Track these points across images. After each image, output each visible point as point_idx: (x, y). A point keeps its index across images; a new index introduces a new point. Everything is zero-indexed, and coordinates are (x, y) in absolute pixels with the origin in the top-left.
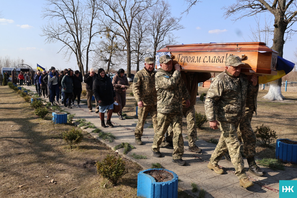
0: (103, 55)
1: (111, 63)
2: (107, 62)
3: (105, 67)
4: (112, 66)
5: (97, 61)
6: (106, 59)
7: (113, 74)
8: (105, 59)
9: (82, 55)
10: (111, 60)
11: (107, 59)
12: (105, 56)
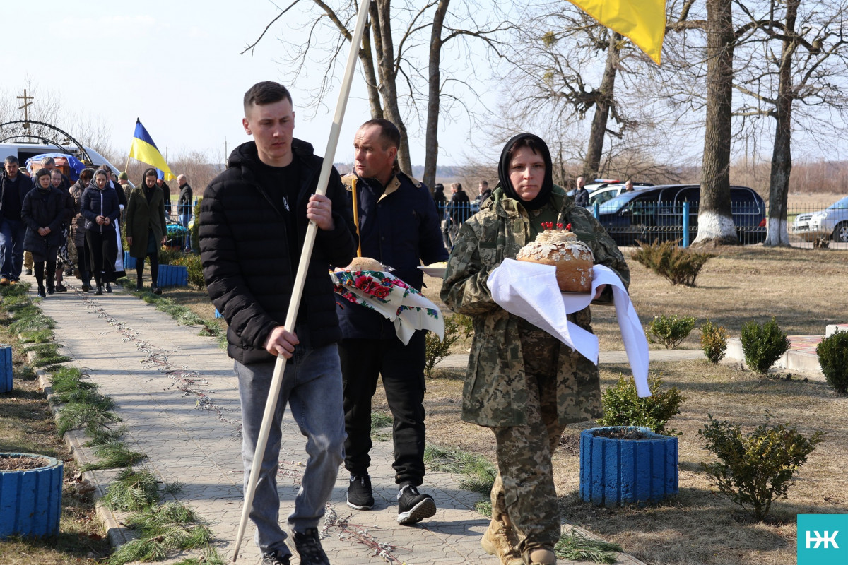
0: (563, 64)
1: (615, 114)
2: (589, 105)
3: (573, 143)
4: (619, 136)
5: (524, 104)
6: (582, 88)
7: (610, 188)
8: (577, 89)
9: (403, 63)
10: (611, 96)
11: (588, 90)
12: (576, 68)
